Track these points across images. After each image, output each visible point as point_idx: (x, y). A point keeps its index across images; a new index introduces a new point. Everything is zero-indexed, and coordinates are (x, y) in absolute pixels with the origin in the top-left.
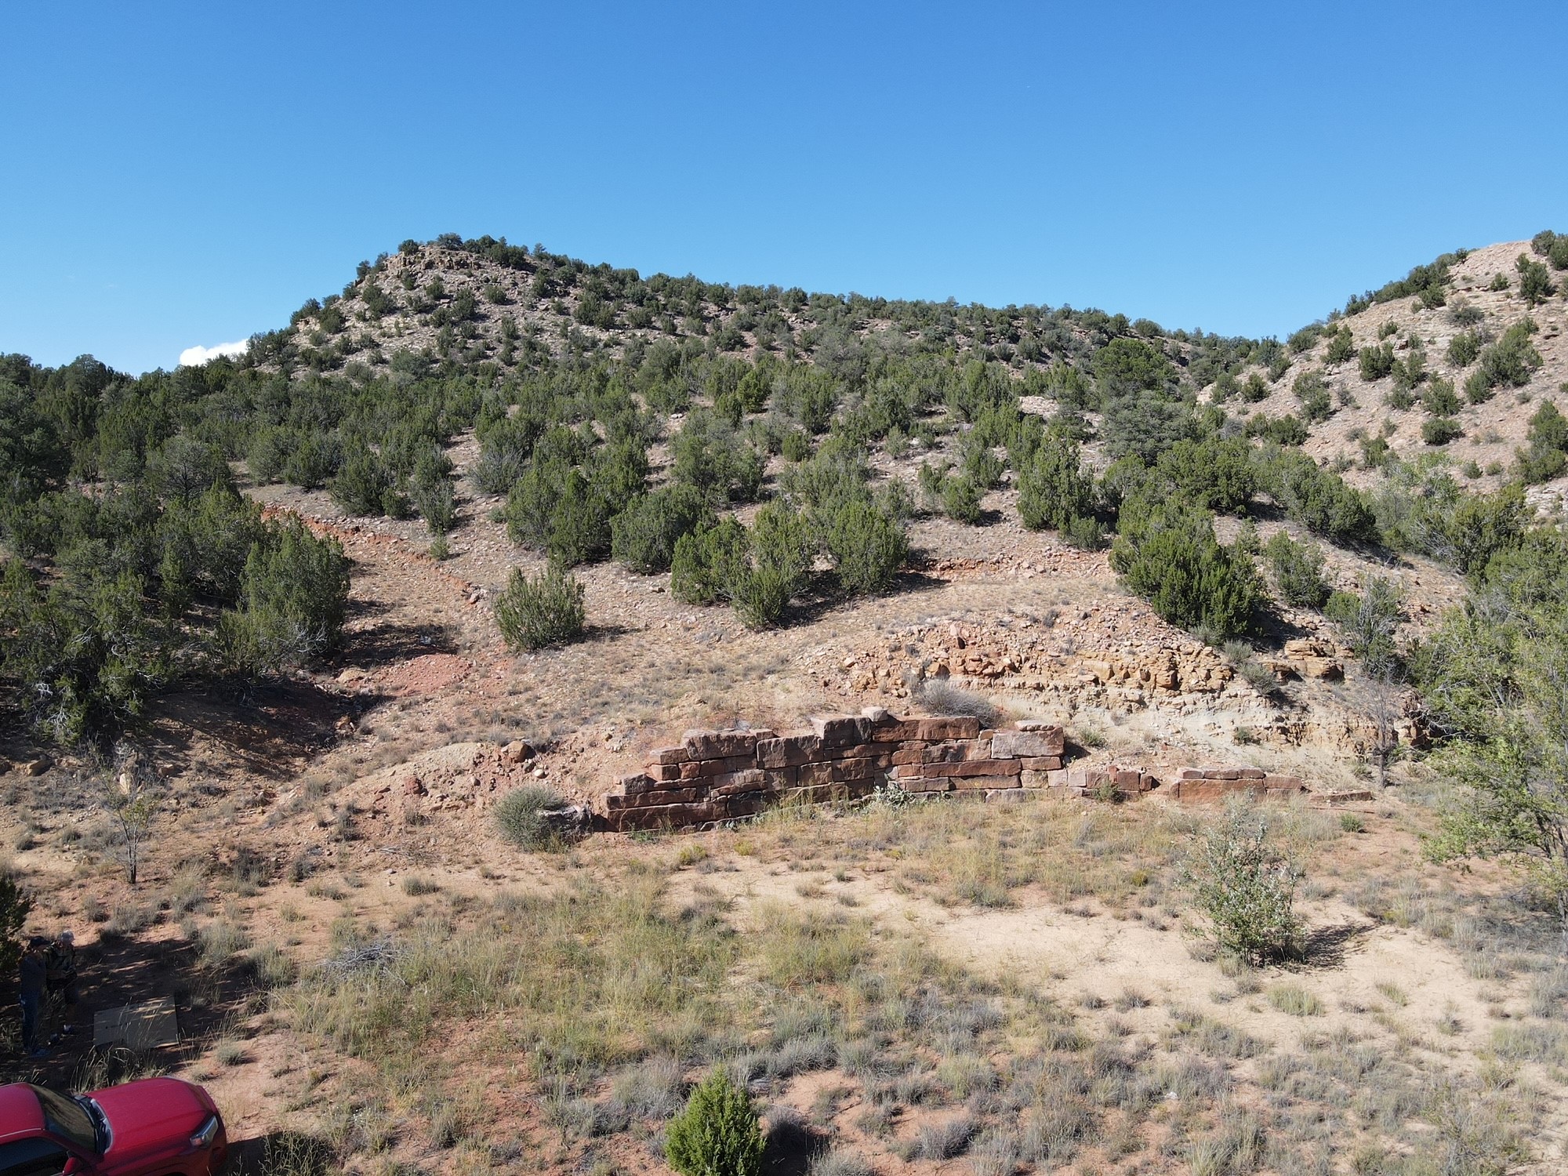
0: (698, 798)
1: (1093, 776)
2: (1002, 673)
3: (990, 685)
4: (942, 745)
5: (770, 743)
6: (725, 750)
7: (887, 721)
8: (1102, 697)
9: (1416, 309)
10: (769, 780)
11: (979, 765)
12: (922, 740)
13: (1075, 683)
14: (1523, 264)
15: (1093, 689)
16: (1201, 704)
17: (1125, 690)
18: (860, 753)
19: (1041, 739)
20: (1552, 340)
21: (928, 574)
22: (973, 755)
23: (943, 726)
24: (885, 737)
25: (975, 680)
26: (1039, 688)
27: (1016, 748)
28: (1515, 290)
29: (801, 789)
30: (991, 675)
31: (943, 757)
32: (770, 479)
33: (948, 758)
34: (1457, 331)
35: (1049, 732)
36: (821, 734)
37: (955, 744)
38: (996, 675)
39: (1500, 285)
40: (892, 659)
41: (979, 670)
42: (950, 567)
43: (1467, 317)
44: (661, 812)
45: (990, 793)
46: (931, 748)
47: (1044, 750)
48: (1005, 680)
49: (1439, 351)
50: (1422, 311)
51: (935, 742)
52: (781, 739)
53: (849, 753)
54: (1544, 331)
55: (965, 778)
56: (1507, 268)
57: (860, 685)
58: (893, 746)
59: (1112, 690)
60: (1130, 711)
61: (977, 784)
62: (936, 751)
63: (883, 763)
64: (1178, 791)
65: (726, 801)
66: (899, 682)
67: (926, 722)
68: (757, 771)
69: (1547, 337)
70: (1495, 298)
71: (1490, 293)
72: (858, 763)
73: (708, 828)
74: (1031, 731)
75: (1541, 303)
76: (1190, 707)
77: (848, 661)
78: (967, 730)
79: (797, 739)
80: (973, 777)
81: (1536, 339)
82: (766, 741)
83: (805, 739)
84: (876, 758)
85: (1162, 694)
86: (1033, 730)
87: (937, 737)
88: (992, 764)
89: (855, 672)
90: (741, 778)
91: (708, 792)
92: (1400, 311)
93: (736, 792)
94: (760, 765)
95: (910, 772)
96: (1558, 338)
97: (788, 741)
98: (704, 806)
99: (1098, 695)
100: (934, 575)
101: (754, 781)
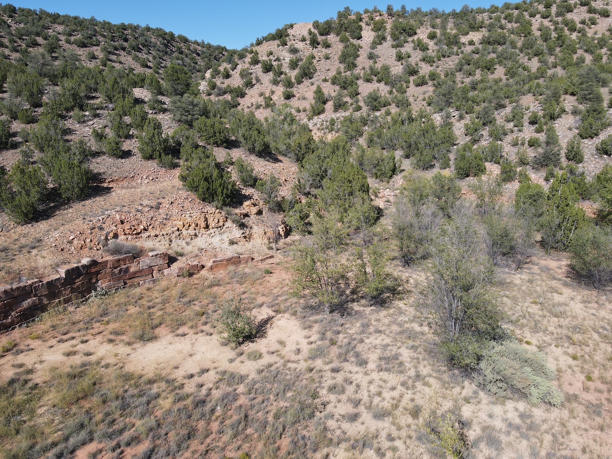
0: (6, 317)
1: (181, 269)
2: (141, 232)
3: (136, 238)
4: (119, 268)
5: (39, 285)
6: (16, 294)
7: (94, 263)
8: (181, 236)
9: (278, 46)
10: (40, 300)
11: (135, 273)
12: (110, 268)
13: (170, 232)
14: (310, 33)
15: (177, 233)
16: (217, 232)
17: (189, 231)
18: (83, 279)
19: (159, 259)
20: (319, 62)
21: (102, 185)
22: (132, 270)
23: (119, 260)
24: (93, 270)
25: (130, 237)
26: (156, 236)
27: (150, 264)
28: (308, 42)
29: (57, 300)
30: (136, 234)
31: (120, 273)
32: (15, 135)
33: (122, 273)
34: (291, 56)
35: (162, 255)
36: (64, 276)
37: (124, 267)
38: (138, 234)
39: (303, 40)
40: (92, 233)
41: (131, 233)
42: (112, 181)
43: (294, 51)
45: (141, 283)
46: (114, 270)
47: (161, 262)
48: (142, 235)
49: (286, 63)
50: (280, 47)
51: (116, 268)
52: (44, 282)
53: (78, 280)
54: (317, 59)
55: (130, 279)
56: (305, 33)
57: (79, 248)
58: (98, 273)
59: (185, 232)
60: (192, 239)
61: (136, 280)
62: (116, 271)
63: (94, 281)
64: (211, 268)
65: (20, 316)
66: (96, 243)
67: (111, 261)
68: (34, 298)
70: (302, 44)
71: (301, 42)
72: (83, 284)
73: (13, 329)
75: (316, 48)
76: (213, 234)
77: (71, 238)
78: (129, 261)
79: (52, 281)
80: (133, 278)
81: (315, 61)
82: (37, 285)
83: (56, 280)
84: (91, 279)
85: (203, 231)
86: (156, 256)
87: (116, 266)
88: (141, 271)
89: (76, 242)
90: (26, 304)
91: (10, 314)
92: (273, 45)
93: (25, 310)
95: (107, 281)
96: (321, 62)
97: (48, 283)
98: (9, 320)
99: (179, 235)
100: (105, 185)
101: (34, 302)
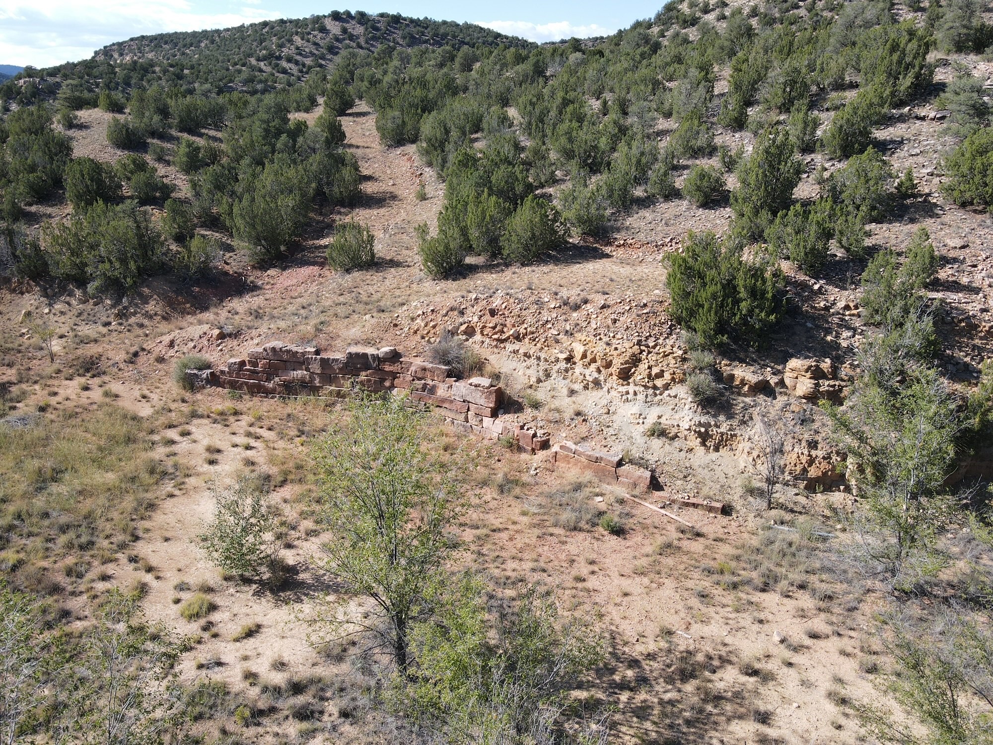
0: (268, 380)
1: (505, 429)
2: (506, 340)
4: (423, 382)
5: (312, 358)
6: (285, 357)
8: (570, 373)
10: (312, 380)
11: (444, 400)
12: (411, 375)
13: (553, 358)
15: (563, 365)
16: (641, 397)
17: (587, 372)
18: (371, 375)
19: (480, 394)
23: (424, 369)
24: (389, 368)
26: (527, 356)
27: (466, 396)
29: (331, 388)
33: (426, 391)
35: (486, 390)
36: (344, 359)
38: (501, 340)
41: (490, 334)
42: (624, 246)
44: (246, 383)
45: (448, 420)
47: (482, 401)
51: (419, 379)
52: (319, 357)
53: (364, 373)
55: (435, 406)
59: (578, 369)
60: (586, 388)
61: (442, 412)
62: (419, 384)
64: (556, 457)
65: (284, 385)
66: (438, 333)
67: (416, 365)
72: (369, 381)
73: (272, 398)
76: (630, 396)
77: (418, 313)
78: (438, 376)
79: (329, 359)
80: (440, 407)
82: (309, 356)
83: (333, 360)
85: (614, 381)
86: (476, 386)
87: (419, 376)
88: (451, 402)
93: (290, 382)
94: (307, 369)
97: (322, 359)
101: (303, 377)
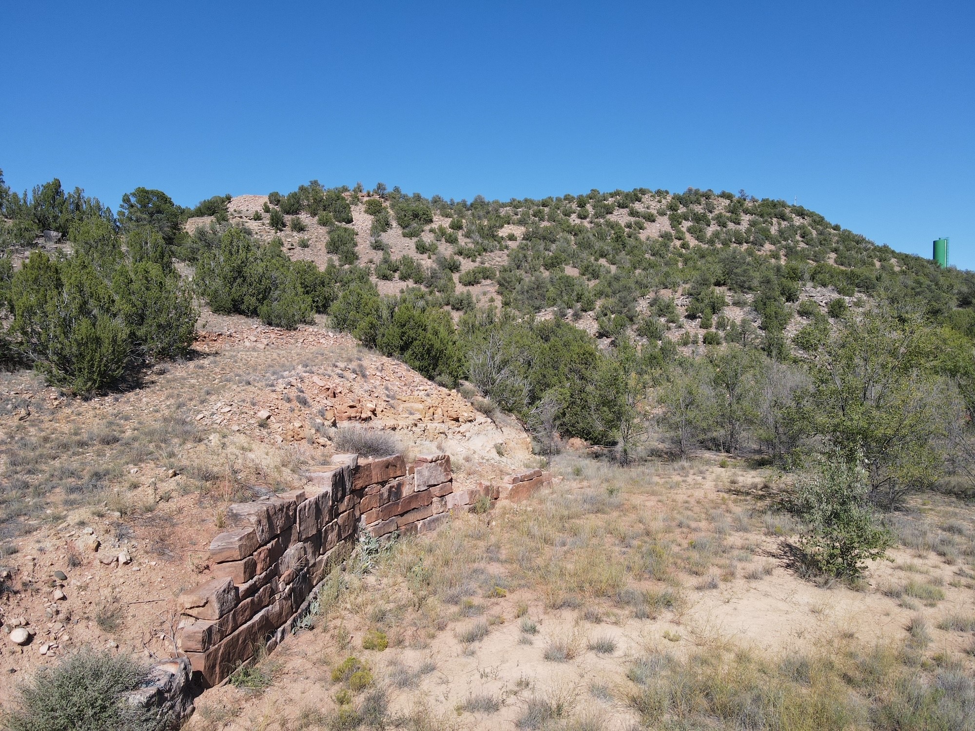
0: (272, 596)
1: (472, 494)
4: (387, 486)
6: (280, 523)
7: (357, 467)
8: (427, 432)
10: (306, 553)
11: (410, 499)
12: (378, 483)
13: (410, 422)
16: (472, 431)
17: (437, 424)
18: (348, 505)
19: (440, 468)
22: (405, 491)
23: (387, 466)
24: (359, 484)
26: (394, 428)
27: (428, 479)
28: (267, 222)
29: (324, 557)
30: (365, 419)
31: (389, 497)
35: (443, 461)
36: (331, 489)
37: (394, 483)
38: (368, 419)
39: (257, 217)
41: (358, 415)
42: (196, 339)
44: (251, 632)
45: (420, 524)
46: (382, 490)
47: (442, 477)
48: (373, 423)
51: (383, 483)
52: (311, 500)
53: (342, 507)
55: (402, 515)
56: (260, 209)
58: (359, 493)
59: (430, 425)
61: (410, 518)
62: (385, 490)
63: (357, 512)
67: (376, 464)
68: (298, 545)
69: (290, 249)
70: (256, 224)
71: (253, 221)
72: (348, 517)
73: (283, 635)
74: (435, 461)
75: (281, 230)
76: (469, 434)
77: (263, 414)
78: (400, 468)
79: (319, 498)
80: (406, 512)
82: (302, 505)
83: (323, 497)
84: (355, 507)
87: (384, 479)
88: (417, 497)
91: (277, 585)
92: (202, 223)
93: (293, 578)
94: (300, 537)
95: (373, 517)
96: (295, 250)
97: (315, 503)
98: (277, 606)
99: (425, 431)
